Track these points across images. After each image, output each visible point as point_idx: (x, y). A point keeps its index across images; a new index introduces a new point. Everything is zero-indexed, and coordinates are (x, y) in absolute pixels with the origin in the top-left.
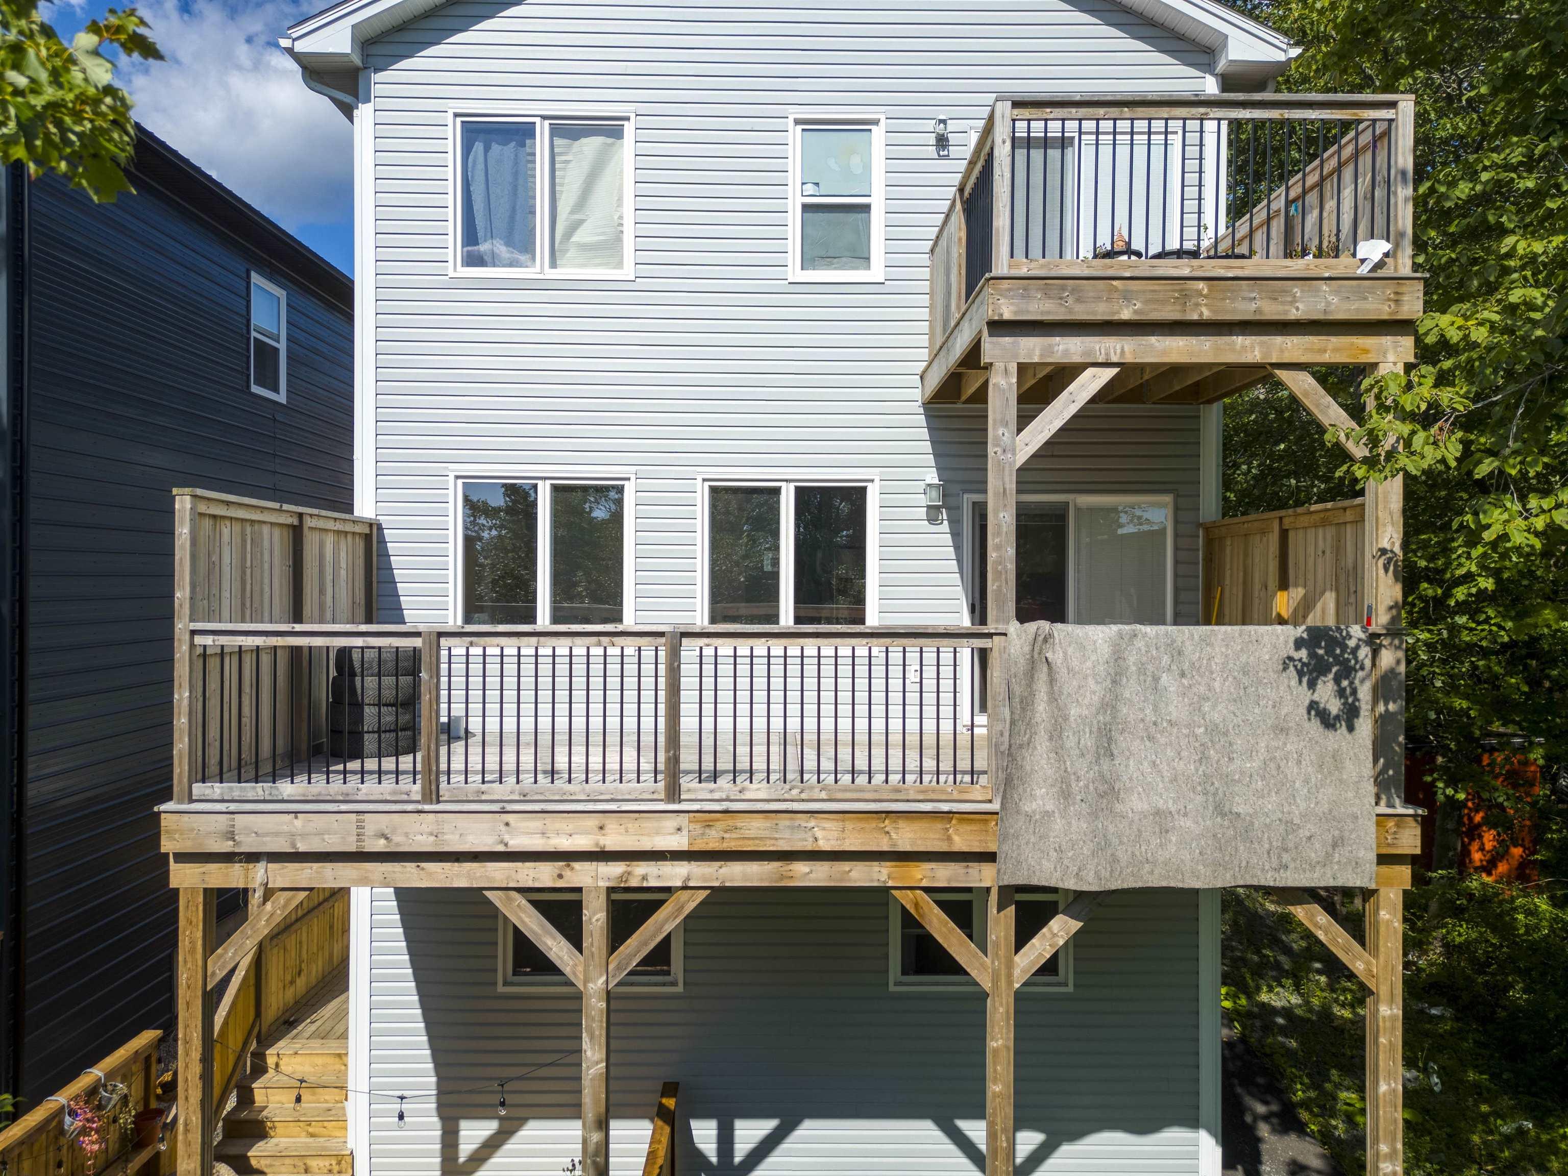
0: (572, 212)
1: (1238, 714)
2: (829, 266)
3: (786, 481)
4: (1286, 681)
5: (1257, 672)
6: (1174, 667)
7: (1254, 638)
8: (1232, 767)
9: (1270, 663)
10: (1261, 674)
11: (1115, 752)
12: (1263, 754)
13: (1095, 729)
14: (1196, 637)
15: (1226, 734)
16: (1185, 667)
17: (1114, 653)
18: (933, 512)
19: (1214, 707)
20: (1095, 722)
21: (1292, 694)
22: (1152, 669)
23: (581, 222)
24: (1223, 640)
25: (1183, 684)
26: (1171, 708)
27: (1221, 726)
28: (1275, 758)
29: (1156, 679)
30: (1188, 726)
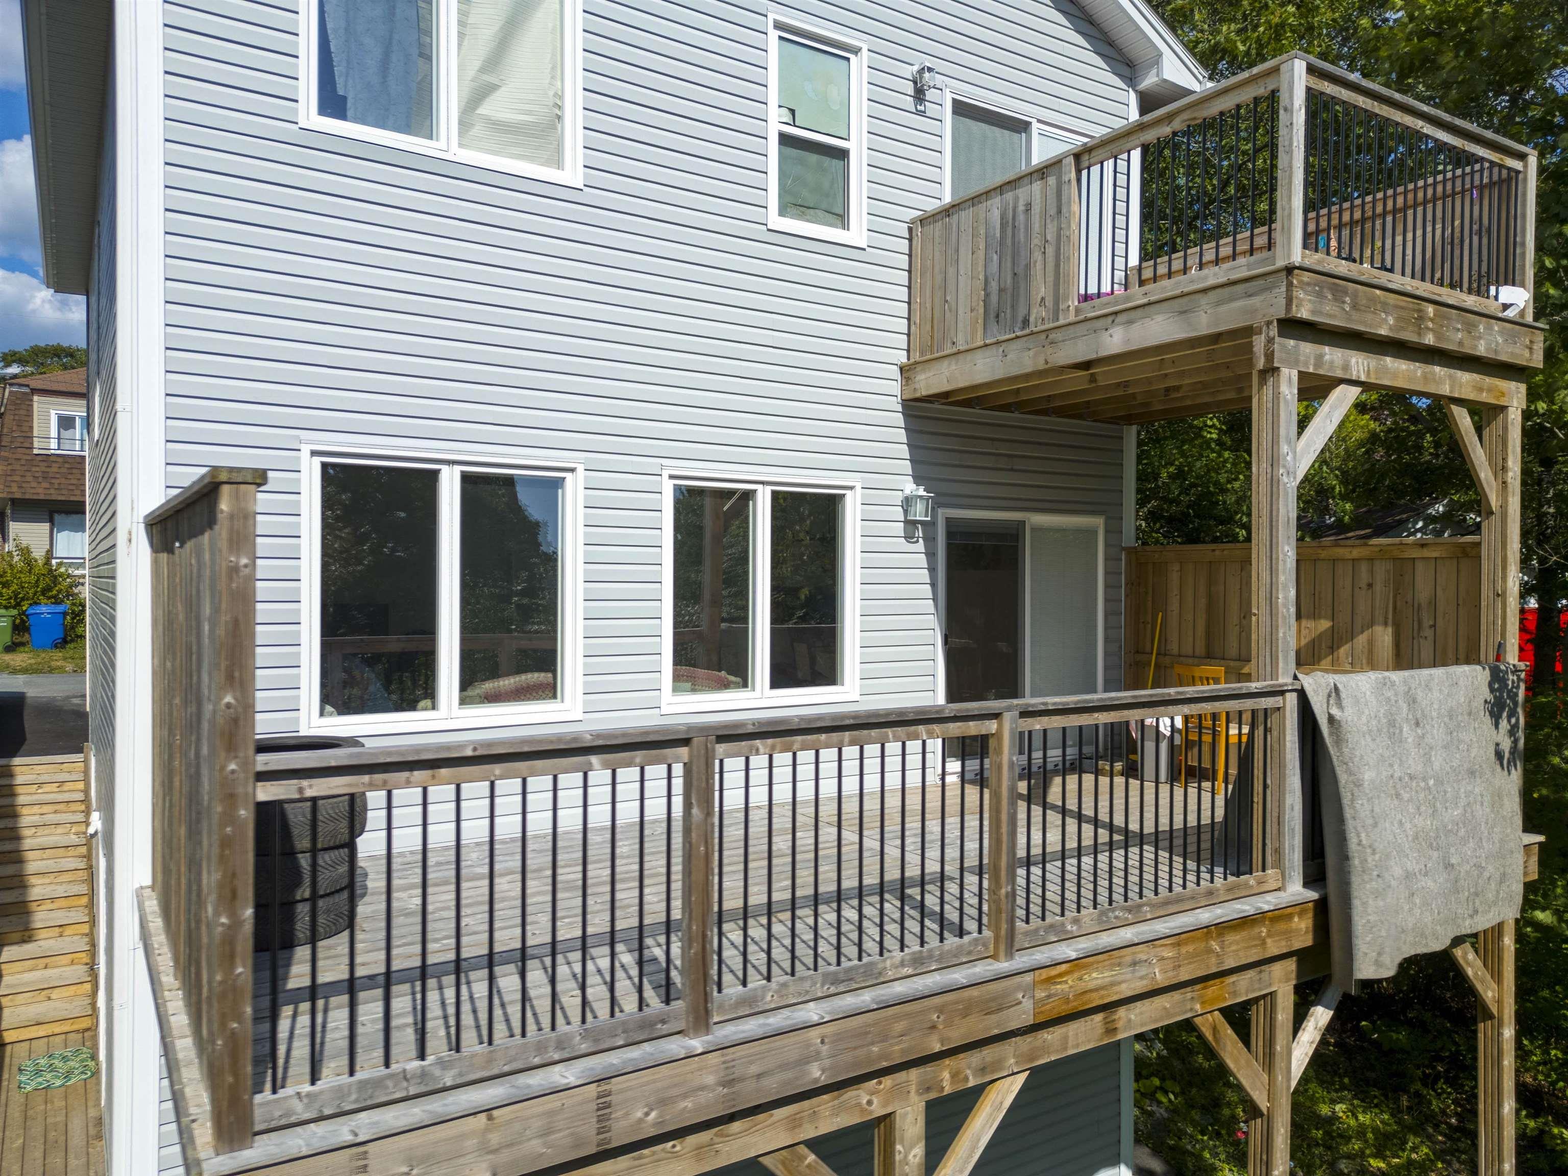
0: (483, 70)
1: (1448, 761)
2: (801, 217)
3: (762, 483)
6: (1411, 716)
7: (1454, 680)
9: (1464, 705)
10: (1459, 717)
12: (1463, 800)
15: (1442, 783)
18: (910, 527)
19: (1436, 756)
22: (1399, 720)
23: (493, 88)
26: (1411, 761)
27: (1440, 774)
28: (1470, 802)
29: (1401, 731)
30: (1423, 779)
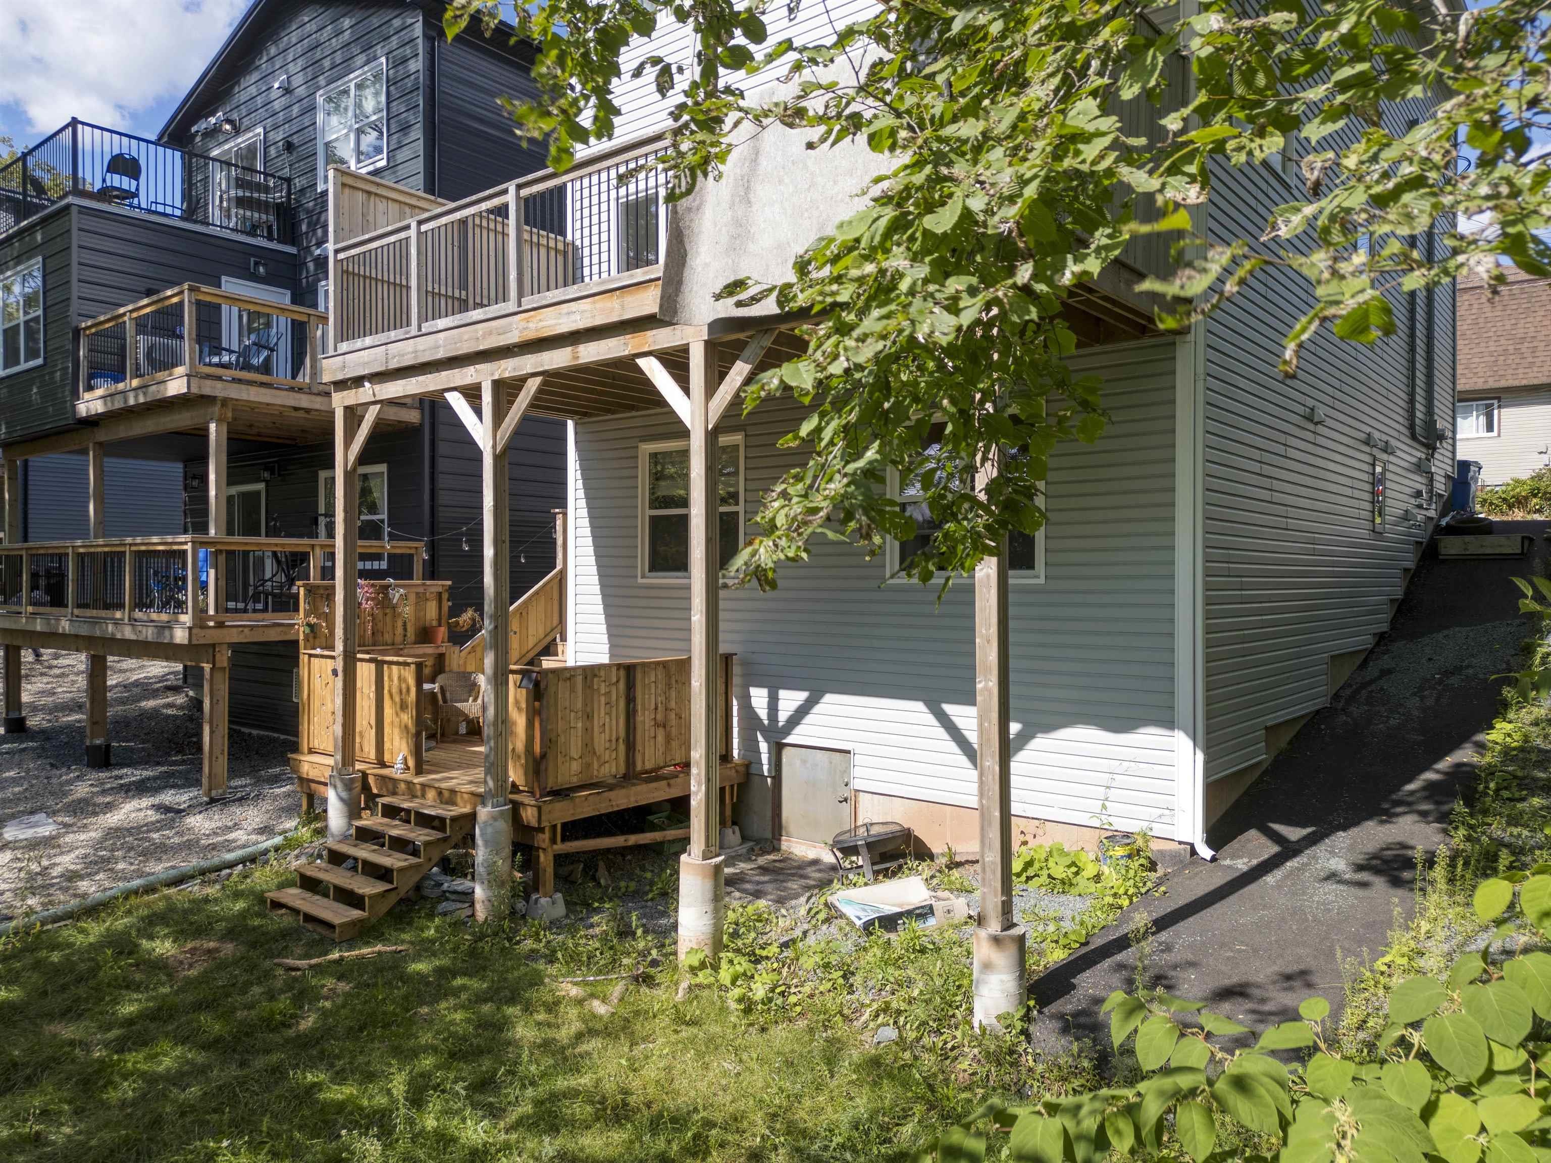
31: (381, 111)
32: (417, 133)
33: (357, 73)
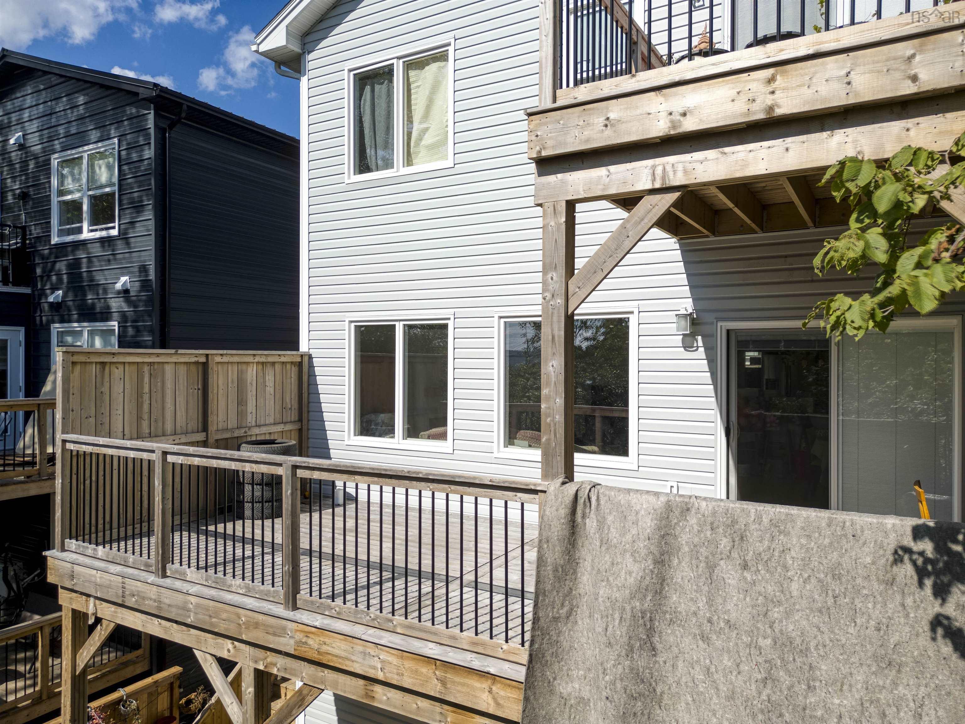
1: (824, 629)
4: (898, 597)
5: (854, 579)
6: (735, 555)
7: (850, 532)
8: (812, 699)
9: (873, 568)
10: (859, 581)
11: (659, 646)
12: (859, 693)
13: (628, 615)
14: (765, 520)
15: (805, 652)
16: (748, 558)
17: (659, 528)
19: (788, 614)
20: (628, 608)
21: (907, 616)
22: (705, 554)
24: (803, 528)
25: (745, 578)
26: (730, 606)
27: (798, 641)
28: (878, 700)
29: (711, 568)
30: (750, 633)
31: (114, 185)
32: (149, 215)
33: (91, 147)
